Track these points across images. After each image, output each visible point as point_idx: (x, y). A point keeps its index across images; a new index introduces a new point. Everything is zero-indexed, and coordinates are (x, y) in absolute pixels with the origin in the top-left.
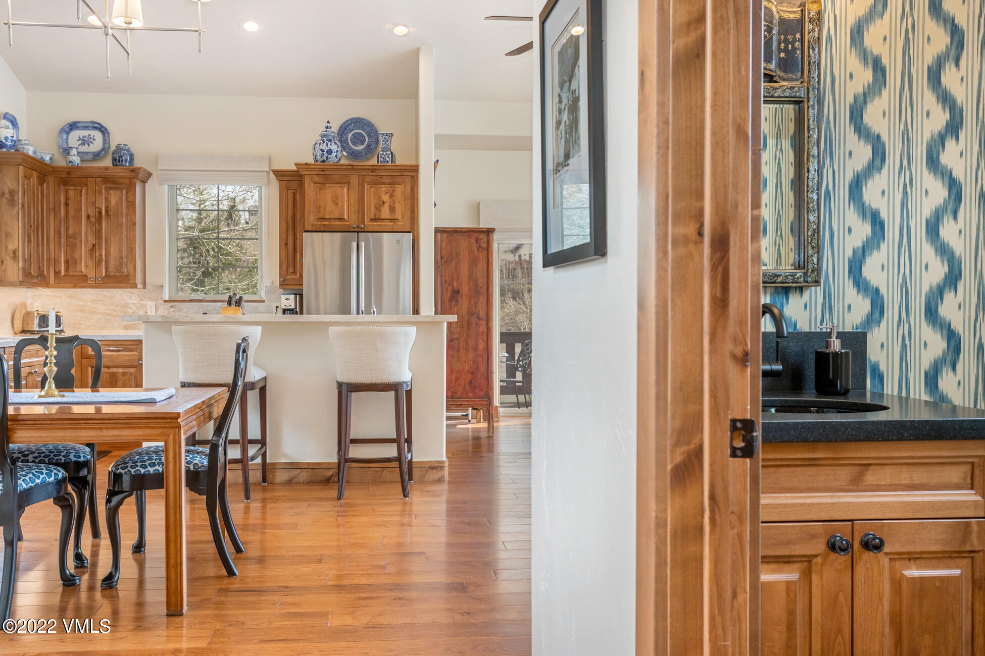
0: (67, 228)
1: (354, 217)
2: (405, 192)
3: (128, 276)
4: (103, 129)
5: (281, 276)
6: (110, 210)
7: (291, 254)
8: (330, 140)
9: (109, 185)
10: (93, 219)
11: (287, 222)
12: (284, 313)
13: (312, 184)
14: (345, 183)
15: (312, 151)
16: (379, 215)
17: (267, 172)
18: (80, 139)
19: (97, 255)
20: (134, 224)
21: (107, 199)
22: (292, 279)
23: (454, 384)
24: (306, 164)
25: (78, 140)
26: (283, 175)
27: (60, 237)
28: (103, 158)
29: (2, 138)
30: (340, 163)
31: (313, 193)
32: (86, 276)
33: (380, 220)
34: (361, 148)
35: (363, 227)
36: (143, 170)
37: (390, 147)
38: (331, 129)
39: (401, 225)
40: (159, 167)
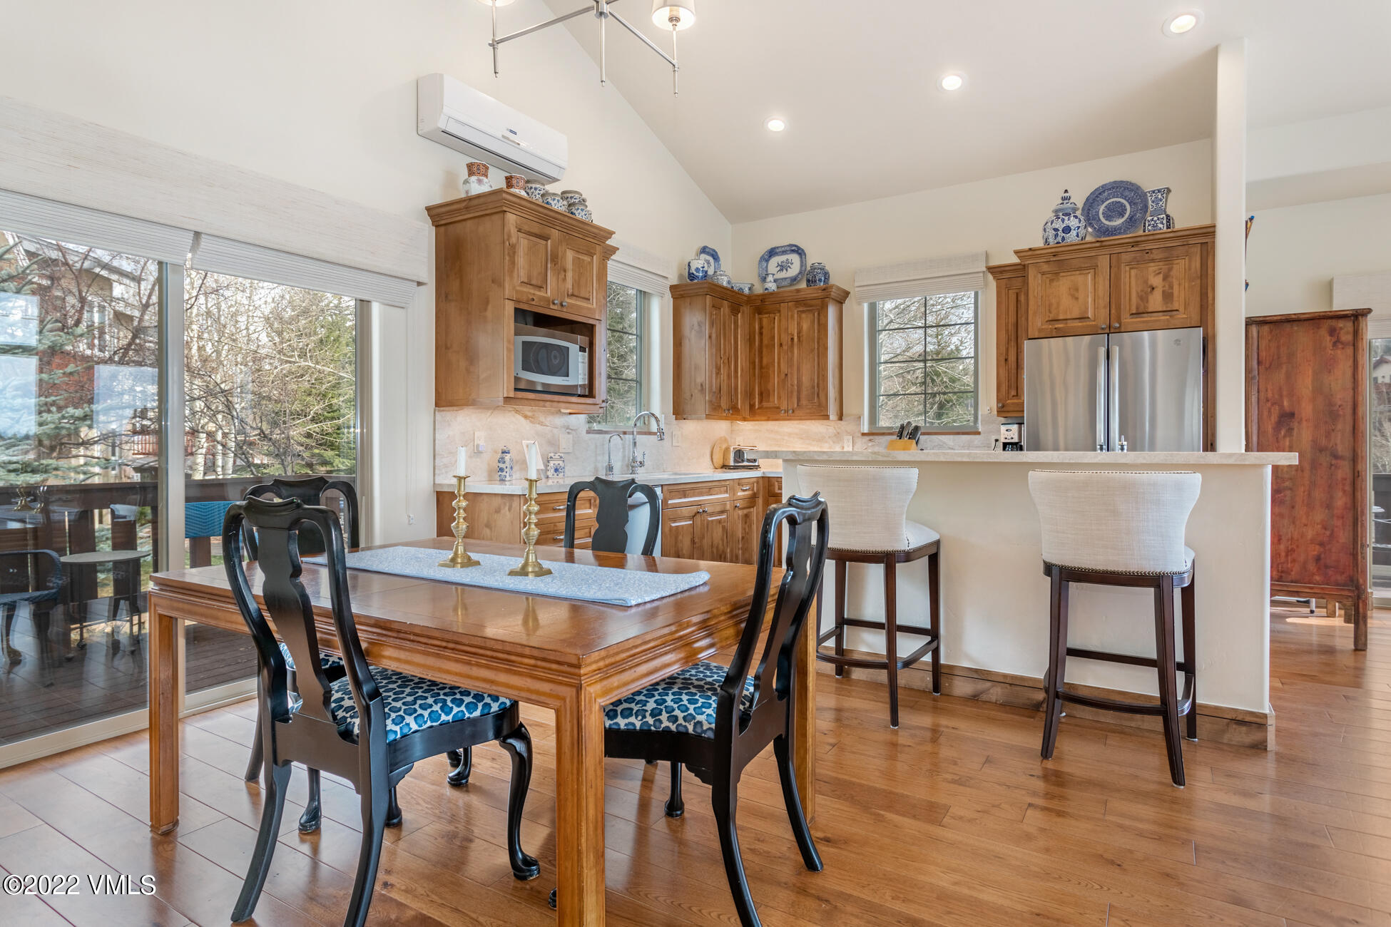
0: (761, 358)
1: (1104, 313)
2: (1190, 269)
3: (820, 406)
4: (800, 251)
5: (998, 400)
6: (802, 336)
7: (1014, 371)
8: (1068, 215)
9: (801, 309)
10: (785, 347)
11: (1007, 331)
12: (1004, 449)
13: (1040, 275)
14: (1088, 268)
15: (1041, 233)
16: (1145, 307)
17: (984, 272)
18: (779, 265)
19: (789, 386)
20: (826, 349)
21: (799, 324)
22: (1013, 403)
23: (1283, 559)
24: (1030, 249)
25: (777, 267)
26: (1001, 272)
27: (754, 368)
28: (799, 281)
29: (693, 270)
30: (1083, 242)
31: (1040, 288)
32: (778, 408)
33: (1145, 315)
34: (1119, 222)
35: (1117, 325)
36: (839, 288)
37: (1165, 209)
38: (1071, 201)
39: (1183, 318)
40: (857, 284)
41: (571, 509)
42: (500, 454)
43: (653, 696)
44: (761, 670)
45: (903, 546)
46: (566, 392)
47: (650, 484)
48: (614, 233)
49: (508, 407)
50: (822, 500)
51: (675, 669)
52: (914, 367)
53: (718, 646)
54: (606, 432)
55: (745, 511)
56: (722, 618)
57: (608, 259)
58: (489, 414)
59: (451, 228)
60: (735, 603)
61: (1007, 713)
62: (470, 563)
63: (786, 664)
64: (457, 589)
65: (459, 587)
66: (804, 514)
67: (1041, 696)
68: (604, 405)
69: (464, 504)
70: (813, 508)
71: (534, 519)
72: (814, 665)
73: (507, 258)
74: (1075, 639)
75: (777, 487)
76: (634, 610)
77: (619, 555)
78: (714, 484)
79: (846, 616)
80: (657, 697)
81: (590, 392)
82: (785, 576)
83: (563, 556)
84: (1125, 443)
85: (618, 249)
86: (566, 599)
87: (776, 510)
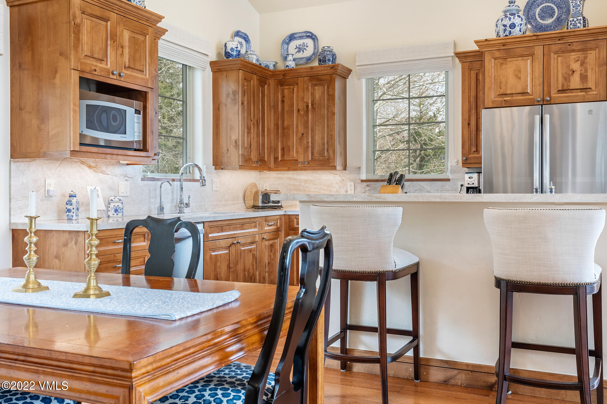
0: (283, 121)
1: (539, 89)
2: (599, 58)
3: (329, 159)
4: (313, 37)
5: (463, 155)
6: (315, 103)
7: (474, 133)
8: (513, 14)
9: (314, 82)
10: (302, 112)
11: (469, 102)
12: (467, 192)
13: (493, 60)
14: (528, 55)
15: (494, 27)
16: (568, 85)
17: (452, 56)
18: (297, 47)
19: (305, 143)
20: (334, 114)
21: (312, 94)
22: (474, 157)
24: (486, 40)
25: (296, 49)
26: (465, 57)
27: (278, 129)
28: (313, 60)
29: (229, 50)
30: (524, 35)
31: (493, 69)
32: (297, 160)
33: (568, 91)
34: (549, 21)
35: (549, 99)
36: (343, 67)
37: (582, 12)
38: (516, 4)
39: (594, 94)
40: (357, 64)
41: (127, 242)
42: (68, 198)
43: (194, 392)
44: (280, 368)
45: (391, 267)
46: (124, 147)
47: (193, 221)
48: (164, 17)
49: (75, 159)
50: (328, 232)
51: (211, 370)
52: (401, 129)
53: (246, 349)
54: (158, 180)
55: (271, 242)
56: (250, 327)
57: (159, 38)
58: (58, 164)
59: (24, 8)
60: (260, 315)
61: (470, 393)
62: (40, 288)
63: (300, 362)
64: (28, 311)
65: (31, 309)
66: (313, 244)
67: (494, 379)
68: (156, 157)
69: (35, 239)
70: (321, 238)
71: (95, 251)
72: (323, 362)
73: (73, 35)
74: (517, 336)
75: (295, 223)
76: (178, 323)
77: (168, 279)
78: (246, 221)
79: (348, 323)
80: (197, 393)
81: (143, 147)
82: (298, 293)
83: (121, 281)
84: (553, 187)
85: (167, 31)
86: (122, 316)
87: (291, 241)
